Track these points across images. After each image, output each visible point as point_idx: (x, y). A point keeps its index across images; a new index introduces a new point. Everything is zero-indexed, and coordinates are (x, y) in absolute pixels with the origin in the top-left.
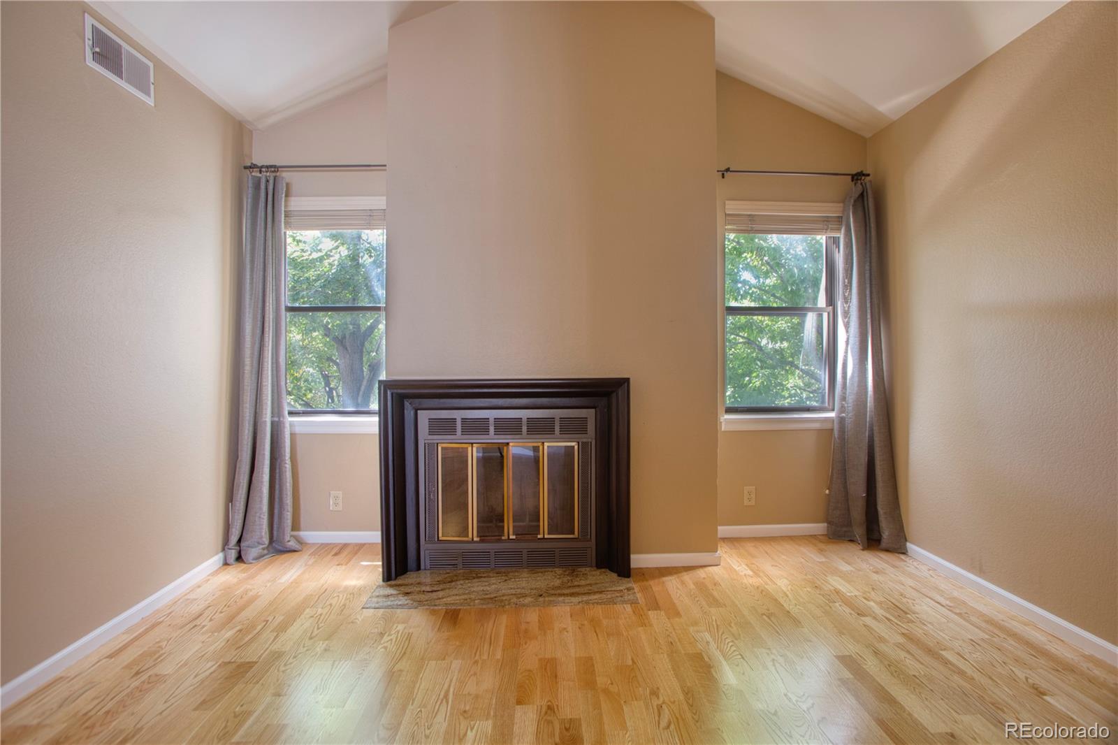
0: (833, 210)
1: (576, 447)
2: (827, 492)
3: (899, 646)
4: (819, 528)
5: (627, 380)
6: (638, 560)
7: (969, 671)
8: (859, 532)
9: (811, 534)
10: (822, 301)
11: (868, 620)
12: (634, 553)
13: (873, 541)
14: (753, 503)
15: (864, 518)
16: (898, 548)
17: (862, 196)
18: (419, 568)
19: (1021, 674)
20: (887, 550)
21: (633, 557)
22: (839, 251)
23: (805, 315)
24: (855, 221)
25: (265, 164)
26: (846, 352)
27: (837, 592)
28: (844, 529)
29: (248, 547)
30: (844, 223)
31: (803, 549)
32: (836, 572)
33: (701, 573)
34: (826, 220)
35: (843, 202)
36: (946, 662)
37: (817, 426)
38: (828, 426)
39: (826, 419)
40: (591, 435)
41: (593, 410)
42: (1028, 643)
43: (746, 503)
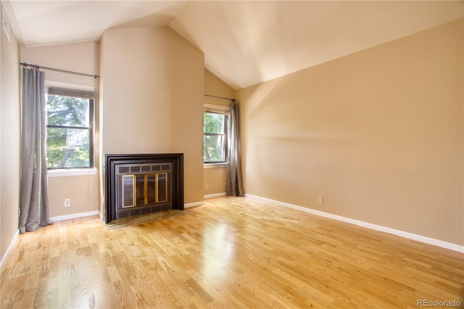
0: (228, 108)
1: (166, 174)
2: (226, 184)
3: (250, 210)
4: (224, 194)
5: (183, 154)
6: (186, 205)
7: (263, 211)
8: (234, 193)
9: (223, 195)
10: (222, 132)
11: (243, 208)
12: (185, 203)
13: (238, 195)
14: (208, 189)
15: (235, 189)
16: (243, 195)
17: (235, 106)
18: (115, 219)
19: (270, 210)
20: (241, 196)
21: (185, 205)
22: (228, 119)
23: (218, 136)
24: (233, 112)
25: (33, 65)
26: (231, 146)
27: (234, 205)
28: (230, 193)
29: (31, 225)
30: (230, 112)
31: (222, 199)
32: (232, 202)
33: (202, 206)
34: (226, 111)
35: (230, 106)
36: (259, 211)
37: (223, 166)
38: (226, 166)
39: (225, 164)
40: (170, 171)
41: (171, 163)
42: (270, 206)
43: (206, 189)
